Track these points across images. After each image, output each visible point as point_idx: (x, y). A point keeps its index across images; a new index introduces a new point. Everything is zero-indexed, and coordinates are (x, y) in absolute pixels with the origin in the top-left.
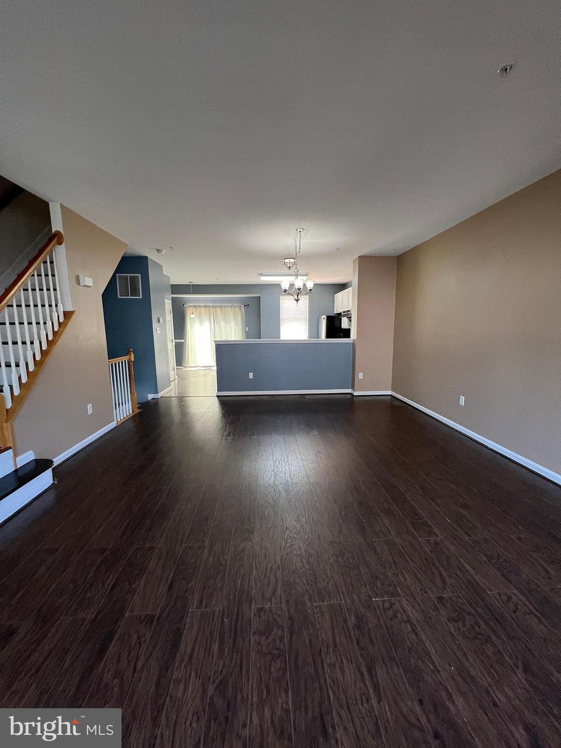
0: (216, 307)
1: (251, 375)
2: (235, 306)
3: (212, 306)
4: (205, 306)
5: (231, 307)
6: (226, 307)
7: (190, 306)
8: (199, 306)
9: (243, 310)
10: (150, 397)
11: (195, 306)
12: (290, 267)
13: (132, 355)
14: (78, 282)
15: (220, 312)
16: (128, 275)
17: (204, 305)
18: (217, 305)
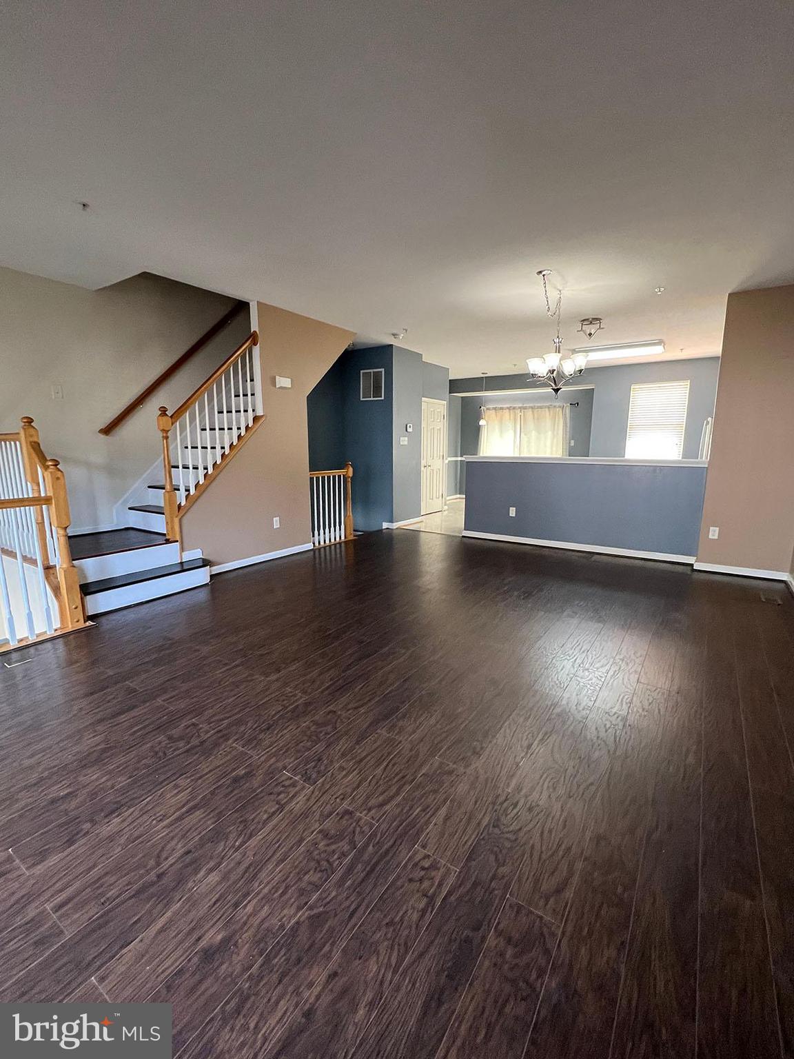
0: (525, 408)
1: (512, 512)
2: (555, 407)
3: (520, 408)
4: (509, 408)
5: (549, 408)
6: (541, 407)
7: (488, 409)
8: (502, 408)
9: (568, 411)
10: (385, 525)
11: (495, 409)
12: (590, 334)
13: (351, 469)
14: (274, 383)
15: (531, 416)
16: (371, 371)
17: (509, 406)
18: (528, 405)
